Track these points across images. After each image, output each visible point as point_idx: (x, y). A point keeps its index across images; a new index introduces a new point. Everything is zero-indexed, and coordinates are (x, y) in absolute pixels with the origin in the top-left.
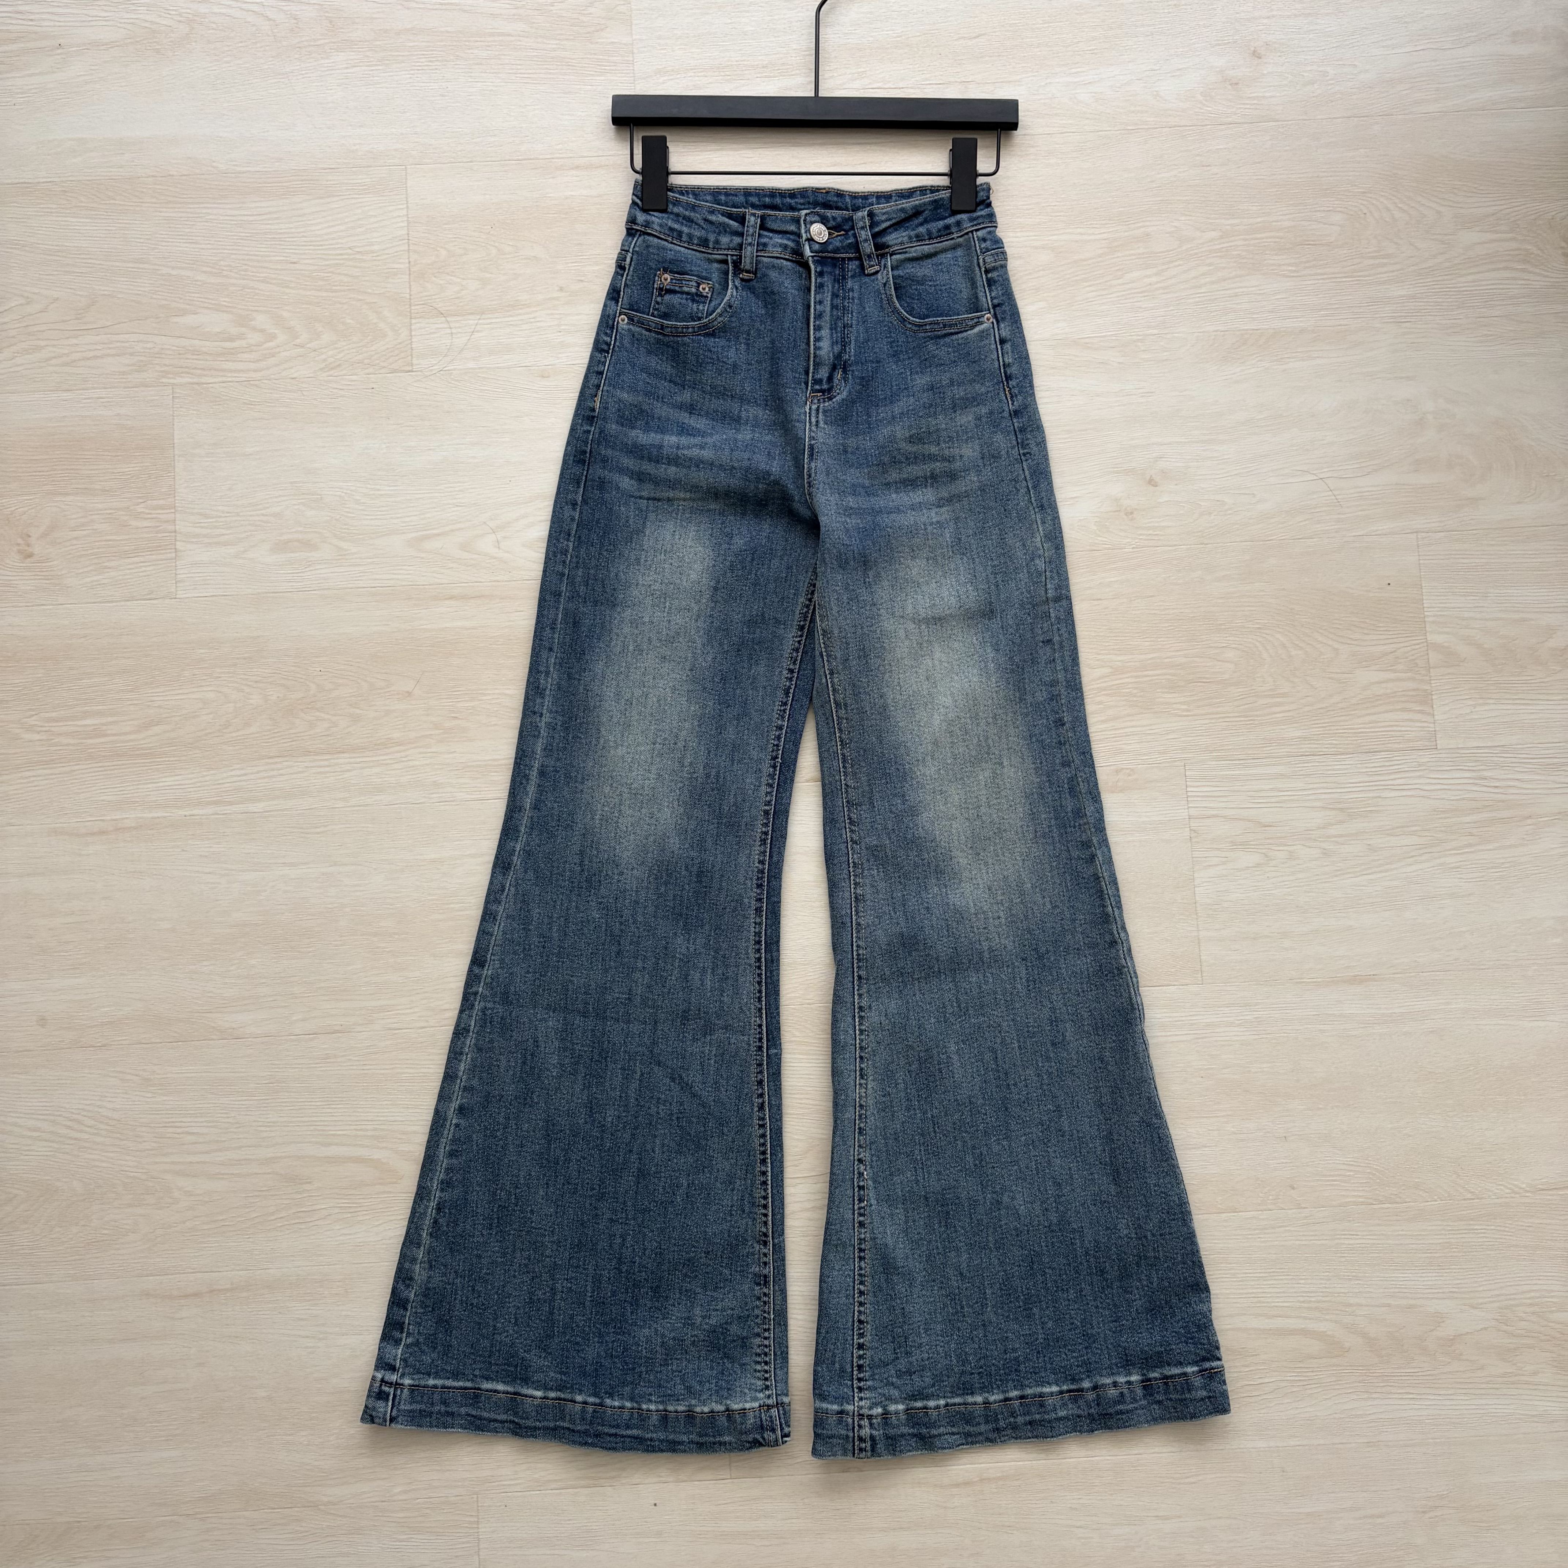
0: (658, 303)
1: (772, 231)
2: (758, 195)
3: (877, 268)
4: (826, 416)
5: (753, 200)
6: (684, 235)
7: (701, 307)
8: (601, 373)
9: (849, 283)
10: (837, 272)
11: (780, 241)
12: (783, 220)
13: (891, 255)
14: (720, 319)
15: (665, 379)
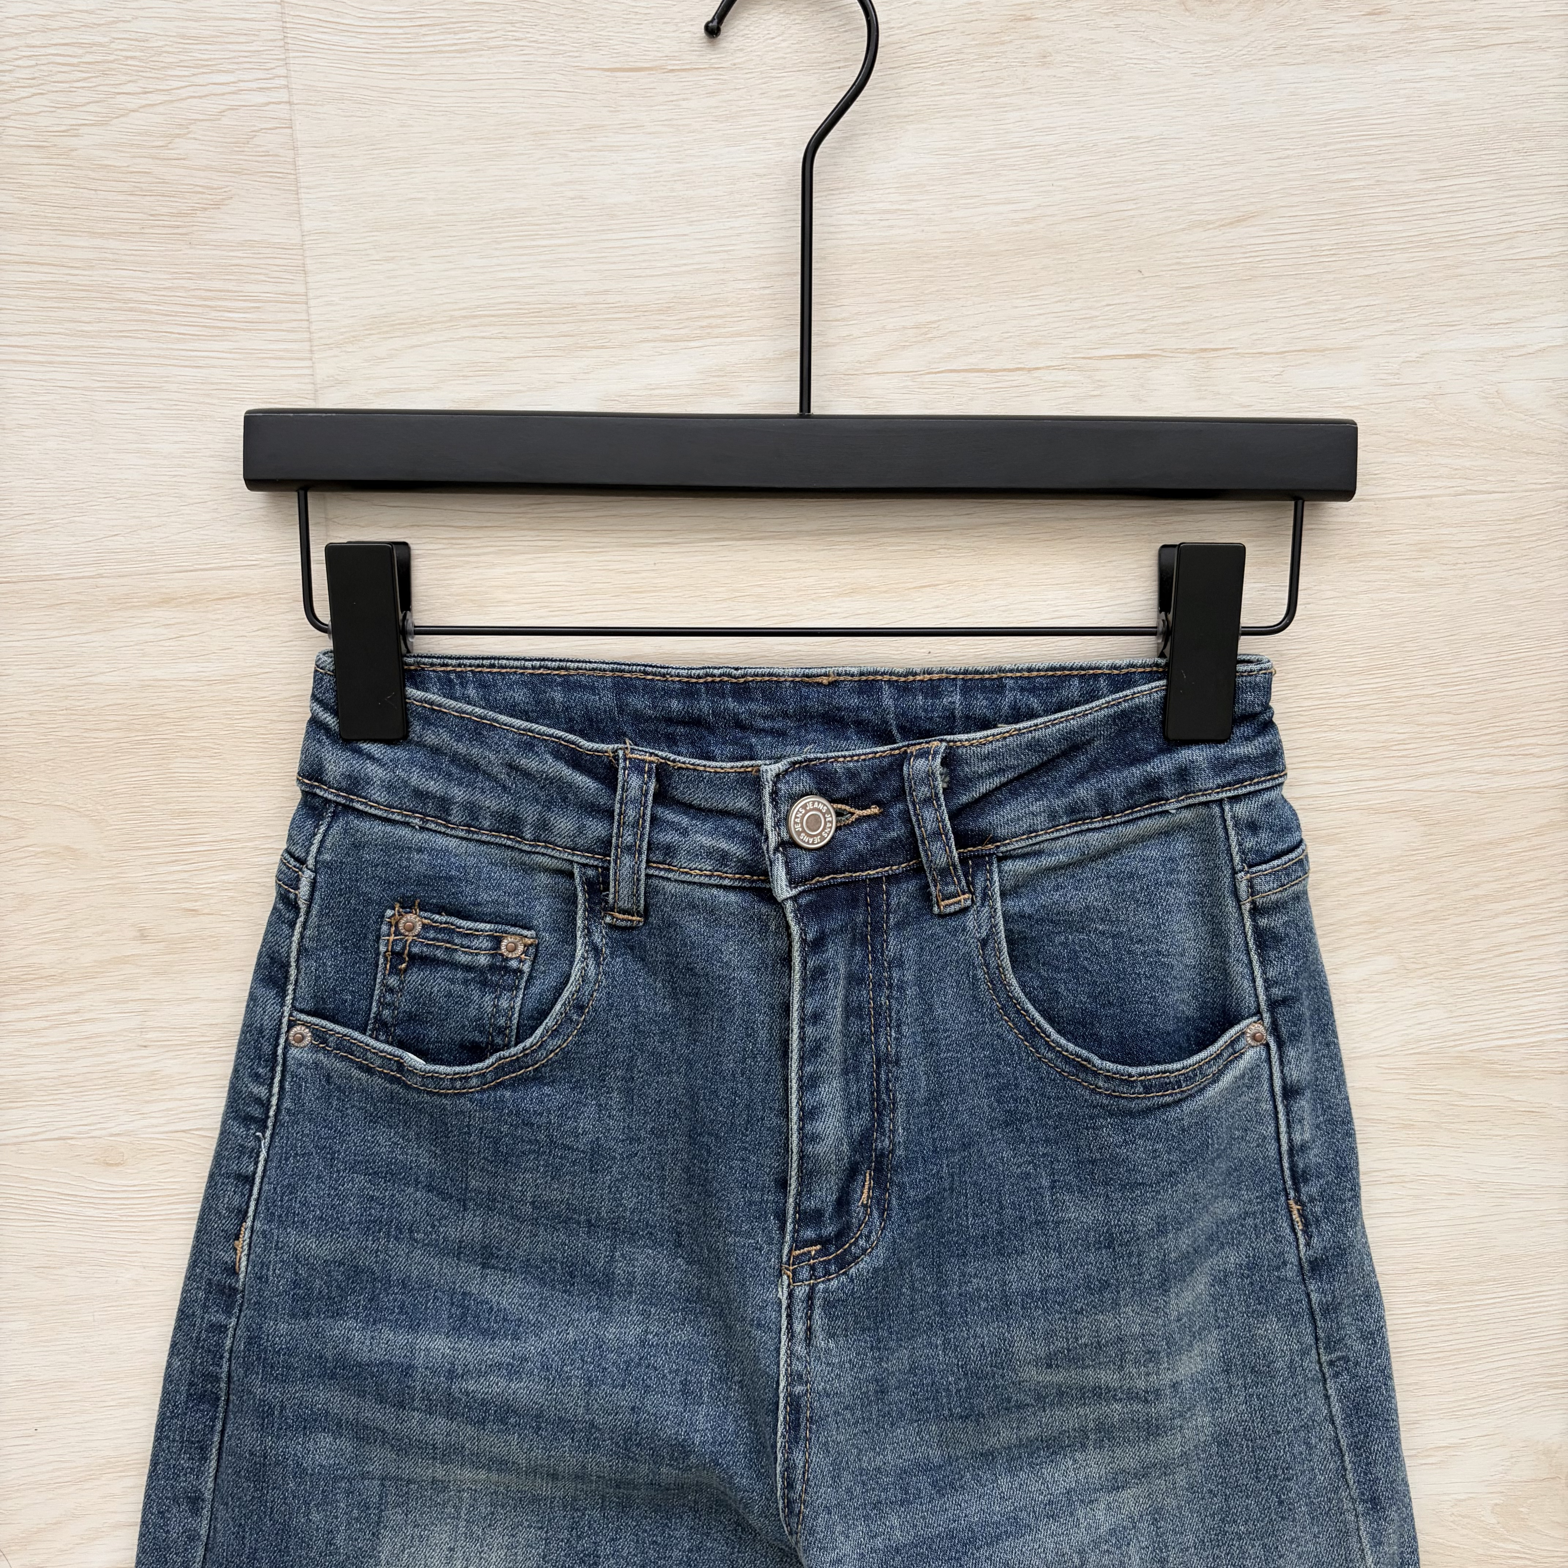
0: (391, 990)
1: (687, 808)
2: (649, 688)
3: (964, 900)
4: (831, 1317)
5: (639, 703)
6: (455, 810)
7: (504, 1004)
8: (249, 1180)
9: (892, 942)
10: (860, 918)
11: (707, 841)
12: (717, 781)
13: (1000, 860)
14: (552, 1044)
15: (417, 1182)
